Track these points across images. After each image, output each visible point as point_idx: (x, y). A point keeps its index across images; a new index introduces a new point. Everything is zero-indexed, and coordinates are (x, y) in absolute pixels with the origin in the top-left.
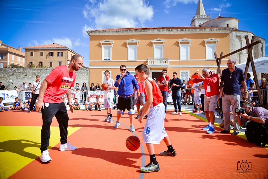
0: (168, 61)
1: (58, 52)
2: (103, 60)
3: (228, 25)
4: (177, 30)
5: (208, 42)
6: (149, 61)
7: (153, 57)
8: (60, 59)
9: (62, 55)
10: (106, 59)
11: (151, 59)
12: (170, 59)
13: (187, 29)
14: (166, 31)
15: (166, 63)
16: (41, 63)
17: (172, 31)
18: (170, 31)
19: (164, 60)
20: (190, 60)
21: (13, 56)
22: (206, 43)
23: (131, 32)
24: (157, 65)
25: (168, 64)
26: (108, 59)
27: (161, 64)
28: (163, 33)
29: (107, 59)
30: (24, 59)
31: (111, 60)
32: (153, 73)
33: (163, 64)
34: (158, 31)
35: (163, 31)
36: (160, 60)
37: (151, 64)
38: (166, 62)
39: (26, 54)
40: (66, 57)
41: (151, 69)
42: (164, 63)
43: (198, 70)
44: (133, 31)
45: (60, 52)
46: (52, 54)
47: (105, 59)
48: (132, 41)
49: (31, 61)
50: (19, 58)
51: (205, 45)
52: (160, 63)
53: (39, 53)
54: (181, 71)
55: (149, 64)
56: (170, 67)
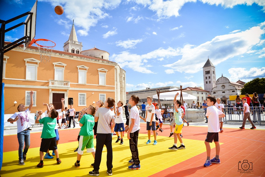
0: (69, 84)
3: (102, 56)
4: (77, 57)
5: (100, 71)
6: (50, 82)
7: (54, 78)
11: (52, 81)
12: (71, 82)
13: (85, 58)
14: (67, 56)
17: (72, 57)
18: (71, 57)
19: (65, 83)
20: (87, 84)
22: (99, 71)
23: (31, 51)
24: (58, 87)
25: (69, 86)
28: (64, 58)
31: (4, 78)
32: (54, 94)
34: (60, 54)
35: (65, 56)
36: (61, 82)
37: (52, 85)
38: (67, 84)
41: (52, 90)
42: (65, 85)
43: (93, 93)
44: (34, 51)
48: (32, 60)
51: (98, 73)
52: (61, 85)
54: (79, 93)
55: (50, 85)
56: (70, 89)
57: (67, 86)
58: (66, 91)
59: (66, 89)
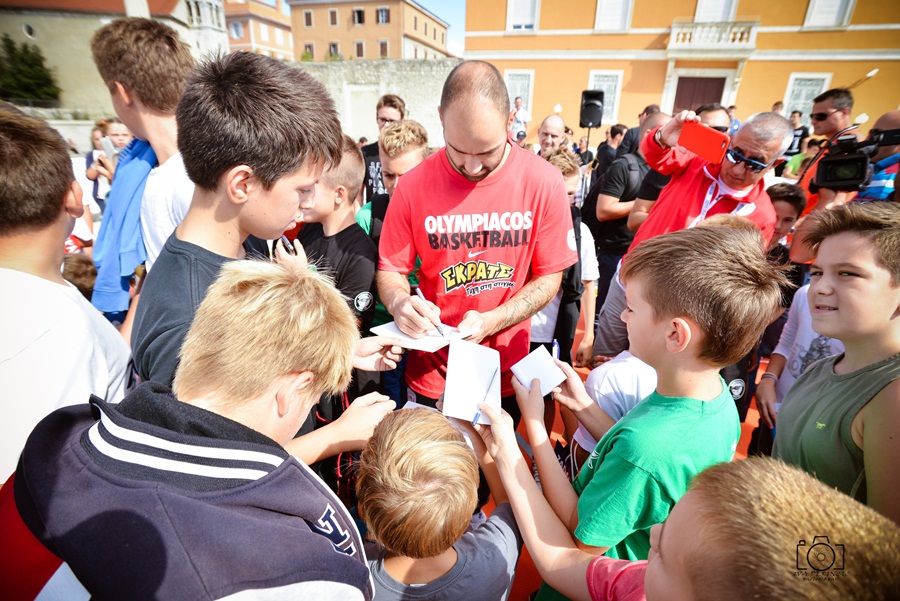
0: (755, 31)
1: (377, 12)
2: (510, 30)
6: (675, 32)
7: (694, 14)
8: (383, 32)
9: (388, 20)
10: (519, 27)
11: (682, 25)
12: (764, 25)
15: (741, 39)
16: (334, 46)
19: (735, 29)
20: (850, 28)
21: (264, 27)
24: (703, 51)
25: (752, 43)
26: (527, 27)
27: (723, 45)
29: (523, 27)
30: (290, 35)
31: (536, 31)
32: (682, 81)
33: (729, 45)
36: (722, 26)
37: (680, 45)
38: (745, 36)
39: (294, 19)
40: (400, 25)
41: (679, 63)
42: (734, 40)
43: (873, 72)
45: (382, 11)
46: (360, 17)
47: (515, 27)
49: (308, 42)
50: (278, 32)
52: (719, 40)
53: (327, 13)
54: (794, 76)
55: (673, 44)
56: (753, 57)
57: (744, 43)
58: (734, 64)
59: (736, 56)
